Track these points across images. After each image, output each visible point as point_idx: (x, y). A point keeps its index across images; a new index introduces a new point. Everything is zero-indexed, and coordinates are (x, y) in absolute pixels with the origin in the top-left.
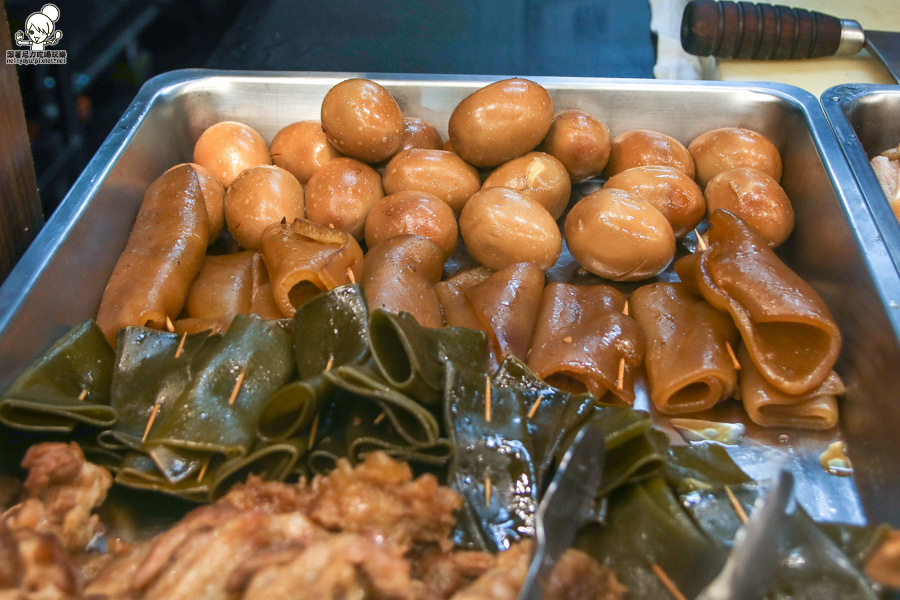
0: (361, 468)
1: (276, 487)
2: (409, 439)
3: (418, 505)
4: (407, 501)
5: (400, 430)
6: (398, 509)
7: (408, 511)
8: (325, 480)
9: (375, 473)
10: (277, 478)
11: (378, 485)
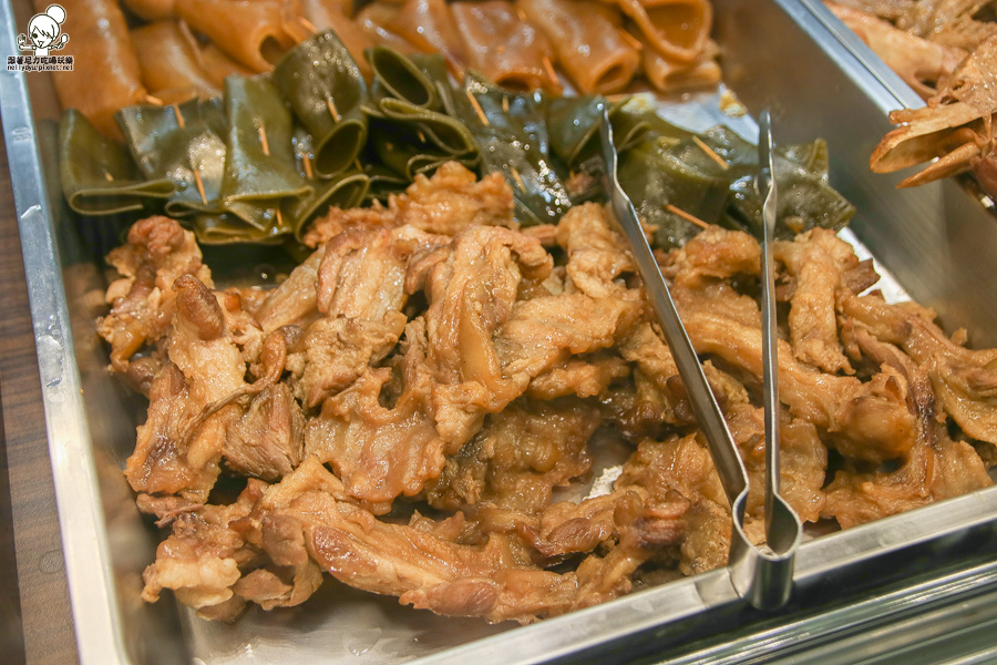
0: (437, 178)
1: (357, 213)
2: (449, 149)
3: (489, 199)
4: (479, 197)
5: (441, 144)
6: (474, 206)
7: (481, 205)
8: (402, 197)
9: (448, 180)
10: (352, 206)
11: (455, 190)
